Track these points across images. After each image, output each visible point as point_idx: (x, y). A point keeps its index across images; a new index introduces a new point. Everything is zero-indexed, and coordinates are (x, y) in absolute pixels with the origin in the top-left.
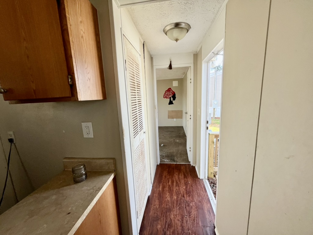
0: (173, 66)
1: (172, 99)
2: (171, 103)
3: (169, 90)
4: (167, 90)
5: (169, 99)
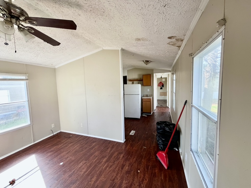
0: (162, 77)
1: (162, 87)
2: (161, 88)
3: (161, 83)
4: (160, 82)
5: (160, 87)
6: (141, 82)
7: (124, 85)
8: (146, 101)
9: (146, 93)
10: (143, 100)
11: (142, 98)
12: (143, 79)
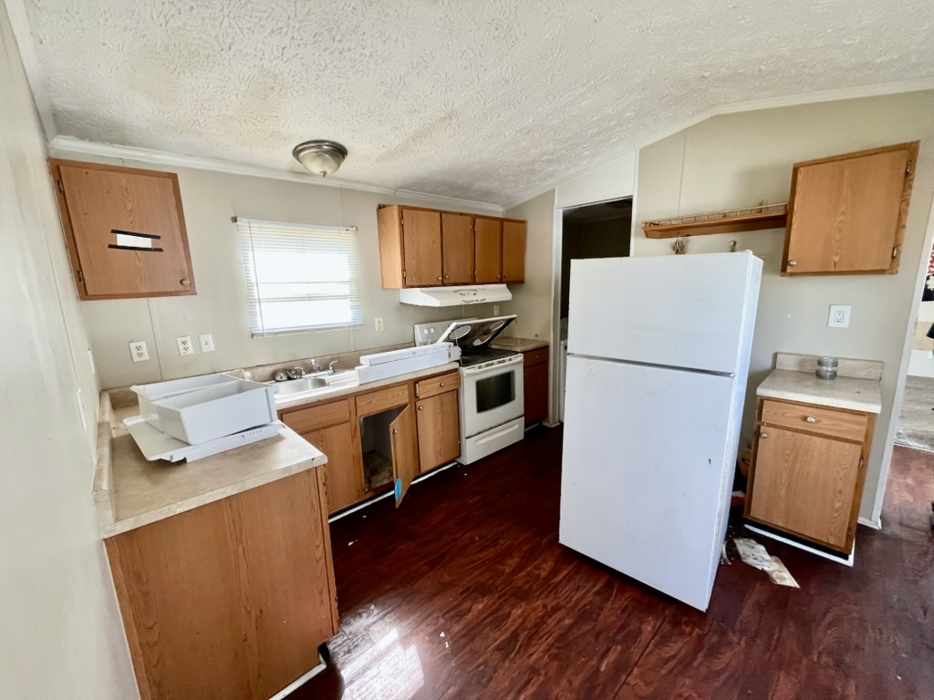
6: (769, 237)
7: (575, 263)
8: (800, 425)
9: (801, 343)
10: (768, 413)
11: (761, 391)
12: (789, 209)
